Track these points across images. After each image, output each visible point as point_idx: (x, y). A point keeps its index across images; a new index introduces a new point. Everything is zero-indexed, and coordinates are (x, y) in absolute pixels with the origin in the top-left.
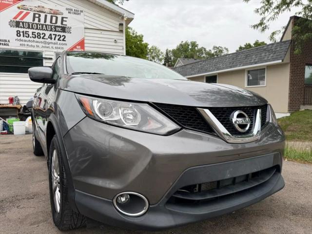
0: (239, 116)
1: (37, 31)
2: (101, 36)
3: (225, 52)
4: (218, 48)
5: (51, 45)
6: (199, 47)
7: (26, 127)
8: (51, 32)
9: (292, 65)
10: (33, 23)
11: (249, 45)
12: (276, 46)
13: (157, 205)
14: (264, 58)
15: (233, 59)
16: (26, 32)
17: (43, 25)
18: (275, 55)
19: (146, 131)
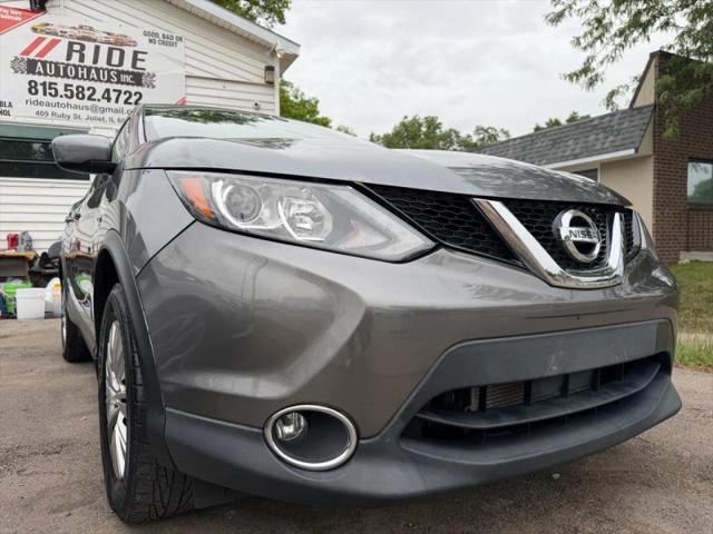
0: (575, 222)
1: (76, 83)
2: (224, 94)
3: (502, 138)
4: (486, 131)
5: (107, 115)
6: (445, 128)
7: (47, 304)
8: (108, 86)
9: (658, 161)
10: (68, 65)
11: (557, 123)
12: (620, 119)
13: (377, 438)
14: (594, 145)
15: (524, 148)
16: (51, 84)
17: (89, 69)
18: (620, 137)
19: (347, 251)
